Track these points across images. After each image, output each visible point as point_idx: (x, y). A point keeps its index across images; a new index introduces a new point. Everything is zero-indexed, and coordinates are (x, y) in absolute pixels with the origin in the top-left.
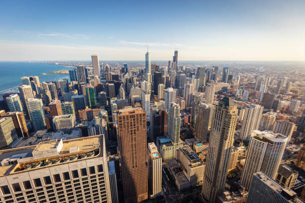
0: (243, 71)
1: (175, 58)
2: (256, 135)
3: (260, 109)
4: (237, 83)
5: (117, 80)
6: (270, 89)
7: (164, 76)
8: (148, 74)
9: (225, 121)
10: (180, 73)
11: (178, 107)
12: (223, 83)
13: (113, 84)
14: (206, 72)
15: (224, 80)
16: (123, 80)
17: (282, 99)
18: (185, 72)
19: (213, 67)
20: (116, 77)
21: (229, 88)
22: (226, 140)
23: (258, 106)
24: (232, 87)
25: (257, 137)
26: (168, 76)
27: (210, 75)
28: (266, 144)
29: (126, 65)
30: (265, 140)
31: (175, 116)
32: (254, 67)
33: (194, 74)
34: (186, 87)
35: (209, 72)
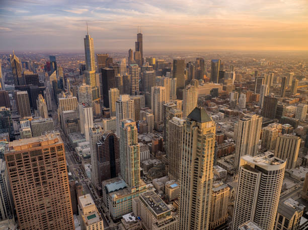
0: (239, 64)
1: (139, 45)
2: (246, 163)
3: (258, 120)
4: (231, 82)
5: (35, 84)
6: (273, 89)
7: (119, 75)
8: (91, 72)
9: (198, 148)
10: (147, 69)
11: (133, 128)
12: (212, 84)
13: (25, 92)
14: (187, 66)
15: (213, 79)
16: (49, 84)
17: (288, 104)
18: (155, 67)
19: (197, 59)
20: (33, 79)
21: (221, 90)
22: (201, 177)
23: (254, 117)
24: (224, 88)
25: (247, 167)
26: (127, 74)
27: (194, 71)
28: (259, 175)
29: (53, 58)
30: (258, 169)
31: (129, 143)
32: (254, 59)
33: (169, 70)
34: (154, 92)
35: (192, 67)
